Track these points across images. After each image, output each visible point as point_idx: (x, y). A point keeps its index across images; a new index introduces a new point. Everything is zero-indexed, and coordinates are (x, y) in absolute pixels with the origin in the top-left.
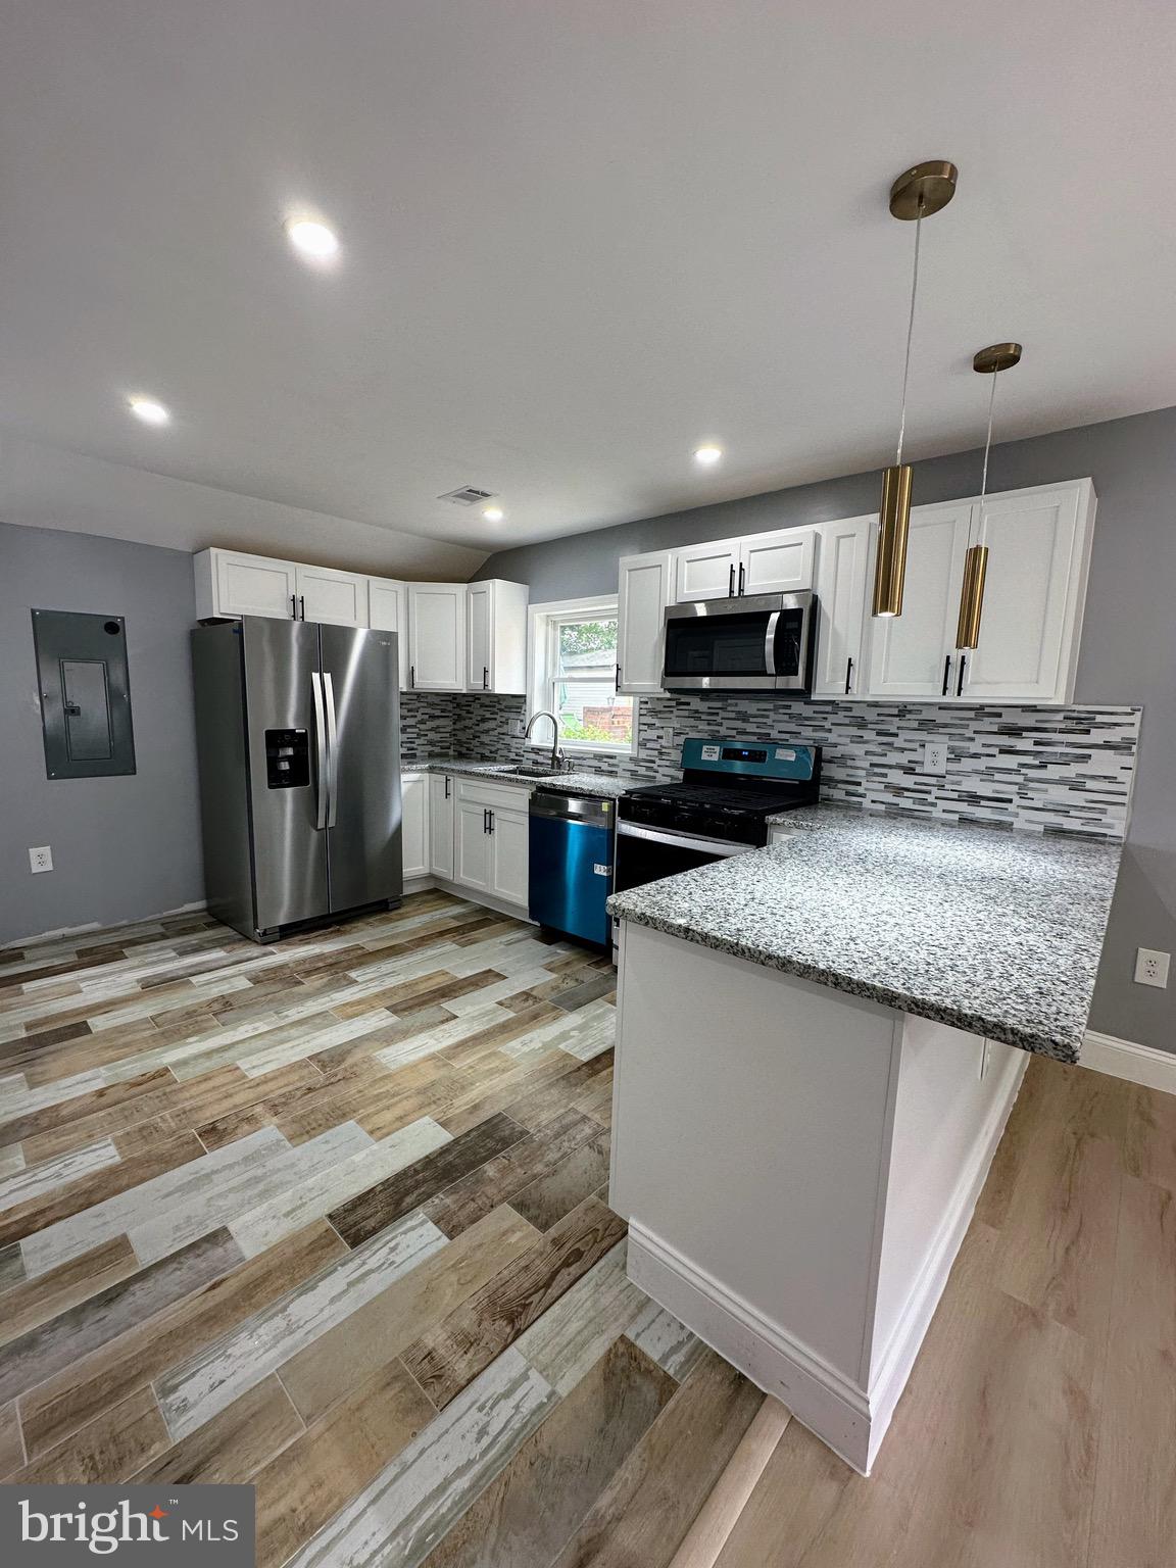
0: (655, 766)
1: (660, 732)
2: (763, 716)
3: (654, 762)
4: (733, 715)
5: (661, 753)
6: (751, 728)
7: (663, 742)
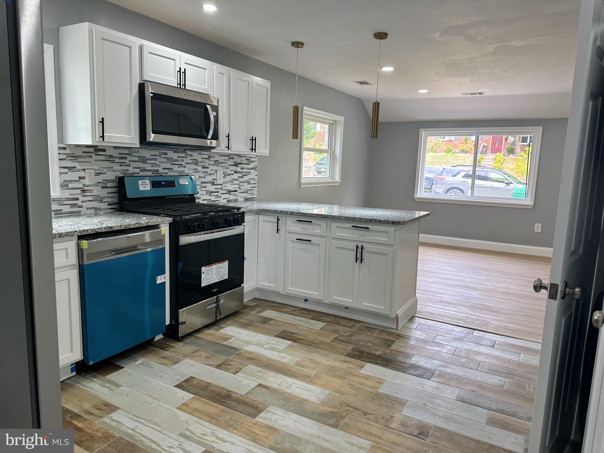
0: (79, 203)
1: (82, 174)
2: (154, 159)
3: (77, 199)
4: (136, 159)
5: (84, 191)
6: (148, 167)
7: (86, 182)
